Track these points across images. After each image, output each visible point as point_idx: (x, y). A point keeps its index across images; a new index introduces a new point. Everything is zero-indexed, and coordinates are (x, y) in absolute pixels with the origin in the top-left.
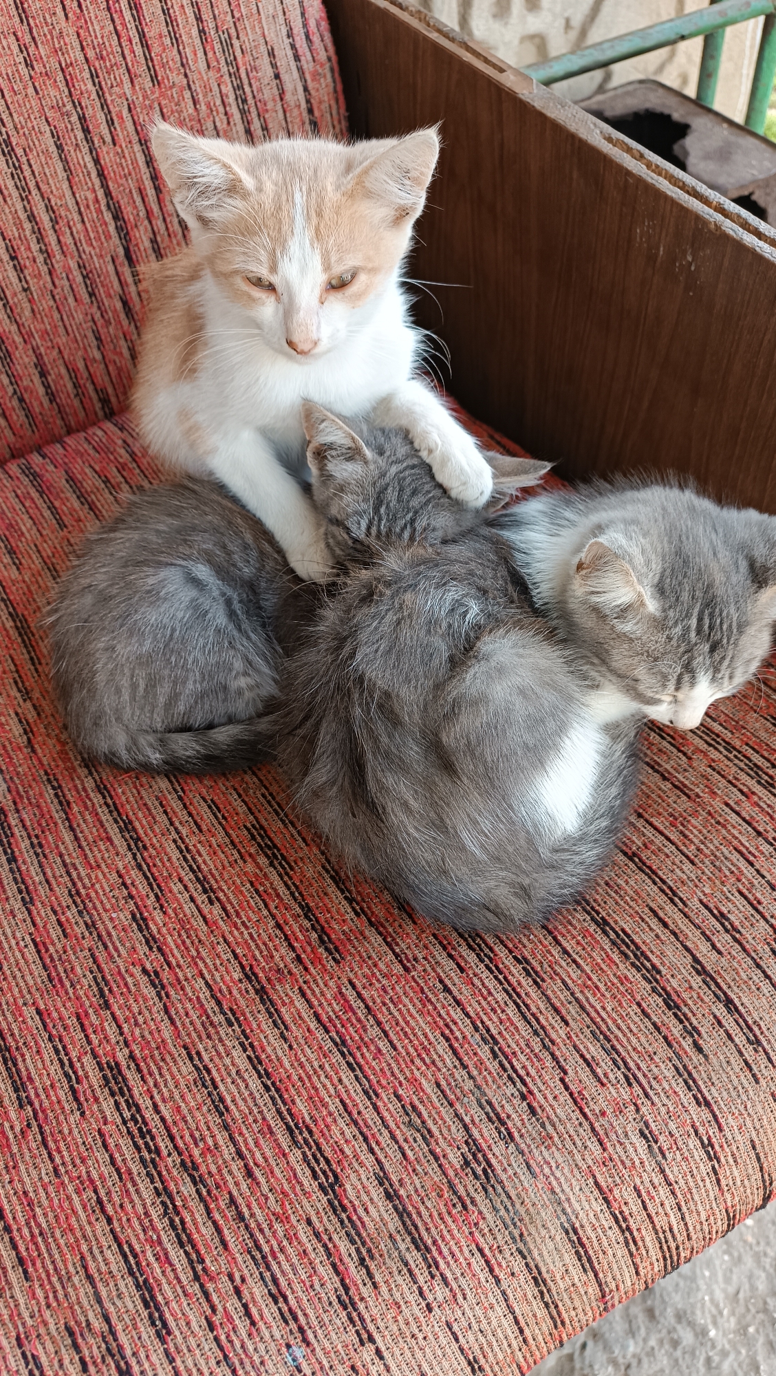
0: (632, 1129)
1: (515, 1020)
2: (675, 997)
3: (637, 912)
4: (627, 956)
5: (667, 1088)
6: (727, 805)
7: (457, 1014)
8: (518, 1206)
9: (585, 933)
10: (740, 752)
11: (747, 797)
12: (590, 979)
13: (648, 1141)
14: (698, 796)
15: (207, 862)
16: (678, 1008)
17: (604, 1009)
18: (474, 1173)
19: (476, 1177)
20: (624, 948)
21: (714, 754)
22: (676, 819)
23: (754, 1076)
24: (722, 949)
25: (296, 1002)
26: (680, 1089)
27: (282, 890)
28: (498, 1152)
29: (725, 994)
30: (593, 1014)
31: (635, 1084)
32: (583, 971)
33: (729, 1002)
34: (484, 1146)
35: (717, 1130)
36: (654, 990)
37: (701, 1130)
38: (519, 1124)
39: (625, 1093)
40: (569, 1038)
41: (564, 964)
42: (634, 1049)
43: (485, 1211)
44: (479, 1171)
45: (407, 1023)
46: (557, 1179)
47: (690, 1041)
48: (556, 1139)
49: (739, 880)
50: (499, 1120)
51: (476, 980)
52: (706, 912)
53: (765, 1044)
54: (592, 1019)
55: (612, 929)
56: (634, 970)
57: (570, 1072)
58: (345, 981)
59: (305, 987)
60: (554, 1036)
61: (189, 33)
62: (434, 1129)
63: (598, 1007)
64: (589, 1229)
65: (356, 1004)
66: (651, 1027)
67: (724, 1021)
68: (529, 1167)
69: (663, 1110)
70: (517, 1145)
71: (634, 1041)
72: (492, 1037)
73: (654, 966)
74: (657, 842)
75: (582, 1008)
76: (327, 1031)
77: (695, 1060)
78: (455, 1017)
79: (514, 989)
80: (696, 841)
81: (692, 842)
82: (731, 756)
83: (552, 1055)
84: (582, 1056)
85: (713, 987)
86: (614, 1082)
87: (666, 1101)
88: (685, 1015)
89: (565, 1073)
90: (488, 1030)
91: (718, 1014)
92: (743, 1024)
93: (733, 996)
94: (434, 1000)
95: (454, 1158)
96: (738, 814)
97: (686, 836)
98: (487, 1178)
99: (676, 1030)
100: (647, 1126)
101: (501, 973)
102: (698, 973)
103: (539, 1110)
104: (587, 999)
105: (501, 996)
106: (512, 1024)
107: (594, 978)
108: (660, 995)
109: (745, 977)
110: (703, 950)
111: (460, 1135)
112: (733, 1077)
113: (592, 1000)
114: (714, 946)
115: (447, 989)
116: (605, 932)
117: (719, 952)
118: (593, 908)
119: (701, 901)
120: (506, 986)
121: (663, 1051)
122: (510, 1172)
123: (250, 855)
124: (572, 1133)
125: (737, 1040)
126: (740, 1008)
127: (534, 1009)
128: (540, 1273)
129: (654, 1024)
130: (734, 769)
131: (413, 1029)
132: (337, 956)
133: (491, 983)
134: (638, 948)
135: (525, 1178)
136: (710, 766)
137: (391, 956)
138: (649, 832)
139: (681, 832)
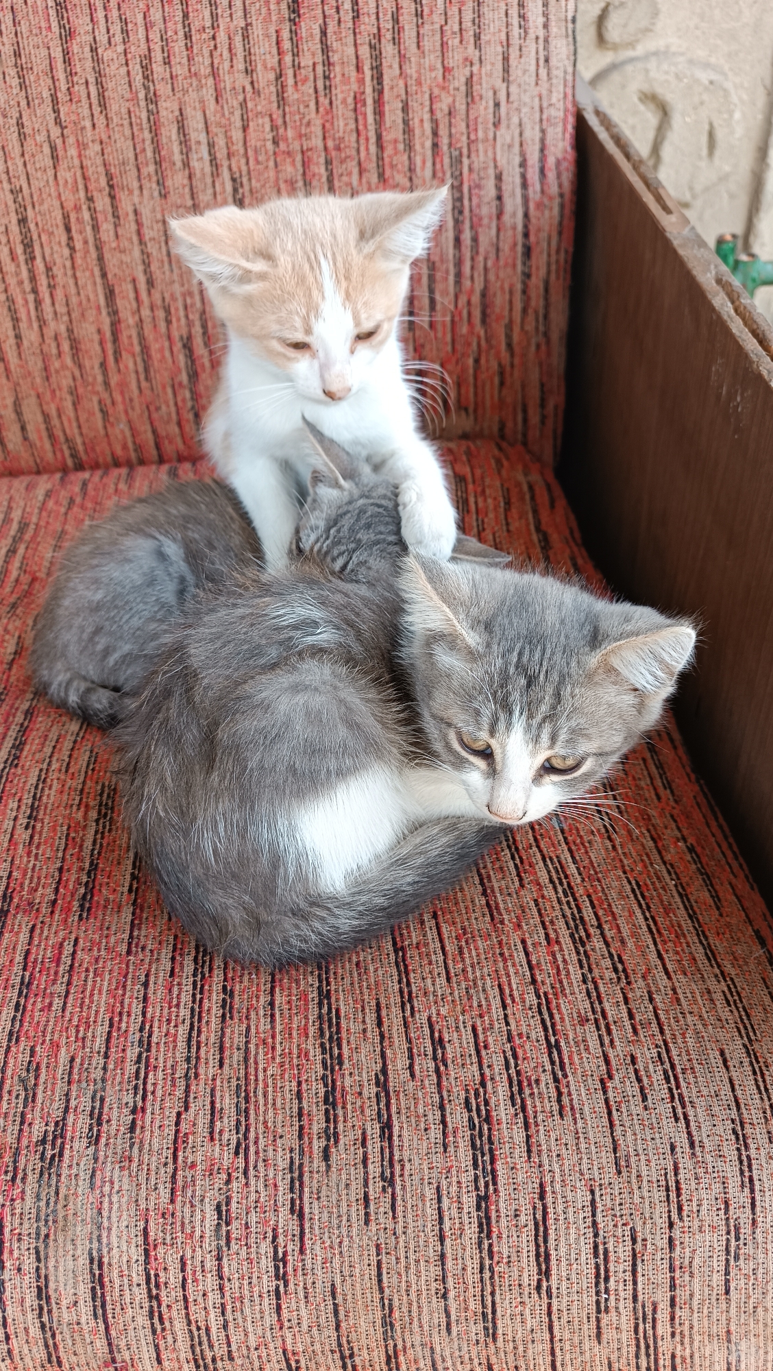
0: (212, 1198)
1: (180, 1038)
2: (338, 1095)
3: (363, 1001)
4: (322, 1035)
5: (271, 1176)
6: (523, 942)
7: (137, 1008)
8: (59, 1206)
9: (304, 997)
10: (575, 900)
11: (549, 943)
12: (273, 1037)
13: (220, 1218)
14: (502, 922)
15: (51, 796)
16: (334, 1105)
17: (265, 1070)
18: (43, 1154)
19: (42, 1159)
20: (326, 1026)
21: (549, 892)
22: (465, 934)
23: (367, 1214)
24: (417, 1073)
25: (22, 935)
26: (283, 1186)
27: (88, 844)
28: (77, 1147)
29: (390, 1116)
30: (252, 1071)
31: (241, 1155)
32: (273, 1028)
33: (387, 1128)
34: (69, 1134)
35: (297, 1249)
36: (324, 1077)
37: (281, 1239)
38: (113, 1133)
39: (227, 1159)
40: (214, 1080)
41: (262, 1012)
42: (265, 1122)
43: (28, 1192)
44: (49, 1154)
45: (92, 995)
46: (111, 1203)
47: (323, 1143)
48: (134, 1165)
49: (481, 1016)
50: (98, 1119)
51: (175, 989)
52: (427, 1031)
53: (398, 1188)
54: (246, 1074)
55: (329, 1005)
56: (319, 1051)
57: (192, 1110)
58: (73, 937)
59: (39, 926)
60: (201, 1071)
61: (423, 144)
62: (40, 1096)
63: (261, 1067)
64: (115, 1273)
65: (66, 960)
66: (295, 1110)
67: (369, 1143)
68: (93, 1176)
69: (253, 1196)
70: (97, 1150)
71: (271, 1113)
72: (149, 1044)
73: (340, 1055)
74: (432, 946)
75: (246, 1059)
76: (25, 969)
77: (315, 1165)
78: (134, 1010)
79: (200, 1013)
80: (468, 961)
81: (463, 960)
82: (564, 900)
83: (188, 1086)
84: (213, 1103)
85: (382, 1105)
86: (225, 1142)
87: (261, 1188)
88: (336, 1116)
89: (187, 1108)
90: (150, 1036)
91: (369, 1132)
92: (387, 1155)
93: (395, 1122)
94: (128, 988)
95: (37, 1130)
96: (527, 954)
97: (461, 953)
98: (51, 1164)
99: (318, 1125)
100: (228, 1204)
101: (201, 993)
102: (377, 1084)
103: (138, 1131)
104: (257, 1053)
105: (184, 1012)
106: (174, 1041)
107: (278, 1038)
108: (326, 1085)
109: (421, 1111)
110: (398, 1064)
111: (57, 1114)
112: (344, 1204)
113: (261, 1056)
114: (411, 1067)
115: (146, 985)
116: (320, 1005)
117: (413, 1075)
118: (327, 979)
119: (429, 1019)
120: (196, 1007)
121: (291, 1139)
122: (74, 1171)
123: (87, 806)
124: (153, 1167)
125: (371, 1167)
126: (395, 1138)
127: (203, 1038)
128: (47, 1287)
129: (300, 1109)
130: (558, 913)
131: (92, 1002)
132: (85, 915)
133: (186, 998)
134: (338, 1032)
135: (83, 1185)
136: (535, 901)
137: (126, 936)
138: (431, 935)
139: (460, 948)
